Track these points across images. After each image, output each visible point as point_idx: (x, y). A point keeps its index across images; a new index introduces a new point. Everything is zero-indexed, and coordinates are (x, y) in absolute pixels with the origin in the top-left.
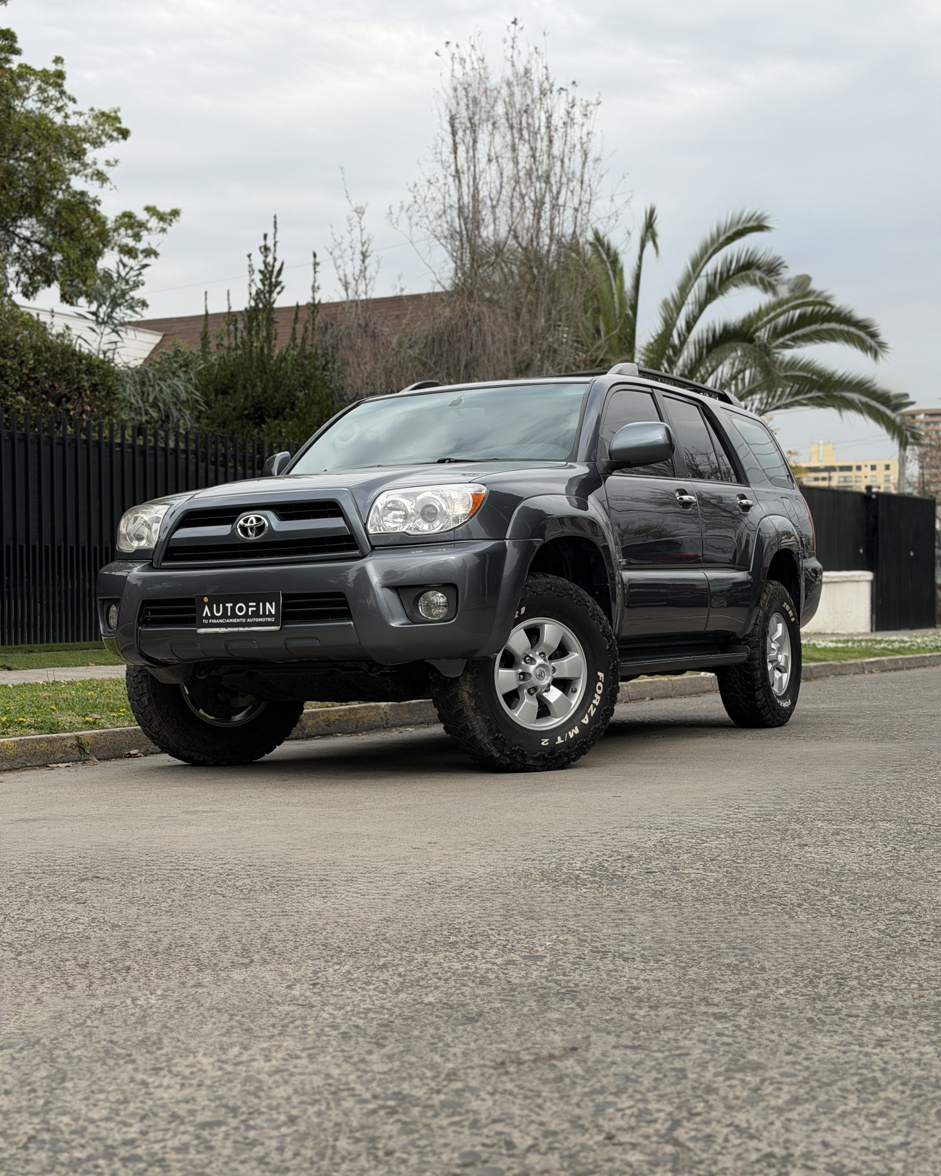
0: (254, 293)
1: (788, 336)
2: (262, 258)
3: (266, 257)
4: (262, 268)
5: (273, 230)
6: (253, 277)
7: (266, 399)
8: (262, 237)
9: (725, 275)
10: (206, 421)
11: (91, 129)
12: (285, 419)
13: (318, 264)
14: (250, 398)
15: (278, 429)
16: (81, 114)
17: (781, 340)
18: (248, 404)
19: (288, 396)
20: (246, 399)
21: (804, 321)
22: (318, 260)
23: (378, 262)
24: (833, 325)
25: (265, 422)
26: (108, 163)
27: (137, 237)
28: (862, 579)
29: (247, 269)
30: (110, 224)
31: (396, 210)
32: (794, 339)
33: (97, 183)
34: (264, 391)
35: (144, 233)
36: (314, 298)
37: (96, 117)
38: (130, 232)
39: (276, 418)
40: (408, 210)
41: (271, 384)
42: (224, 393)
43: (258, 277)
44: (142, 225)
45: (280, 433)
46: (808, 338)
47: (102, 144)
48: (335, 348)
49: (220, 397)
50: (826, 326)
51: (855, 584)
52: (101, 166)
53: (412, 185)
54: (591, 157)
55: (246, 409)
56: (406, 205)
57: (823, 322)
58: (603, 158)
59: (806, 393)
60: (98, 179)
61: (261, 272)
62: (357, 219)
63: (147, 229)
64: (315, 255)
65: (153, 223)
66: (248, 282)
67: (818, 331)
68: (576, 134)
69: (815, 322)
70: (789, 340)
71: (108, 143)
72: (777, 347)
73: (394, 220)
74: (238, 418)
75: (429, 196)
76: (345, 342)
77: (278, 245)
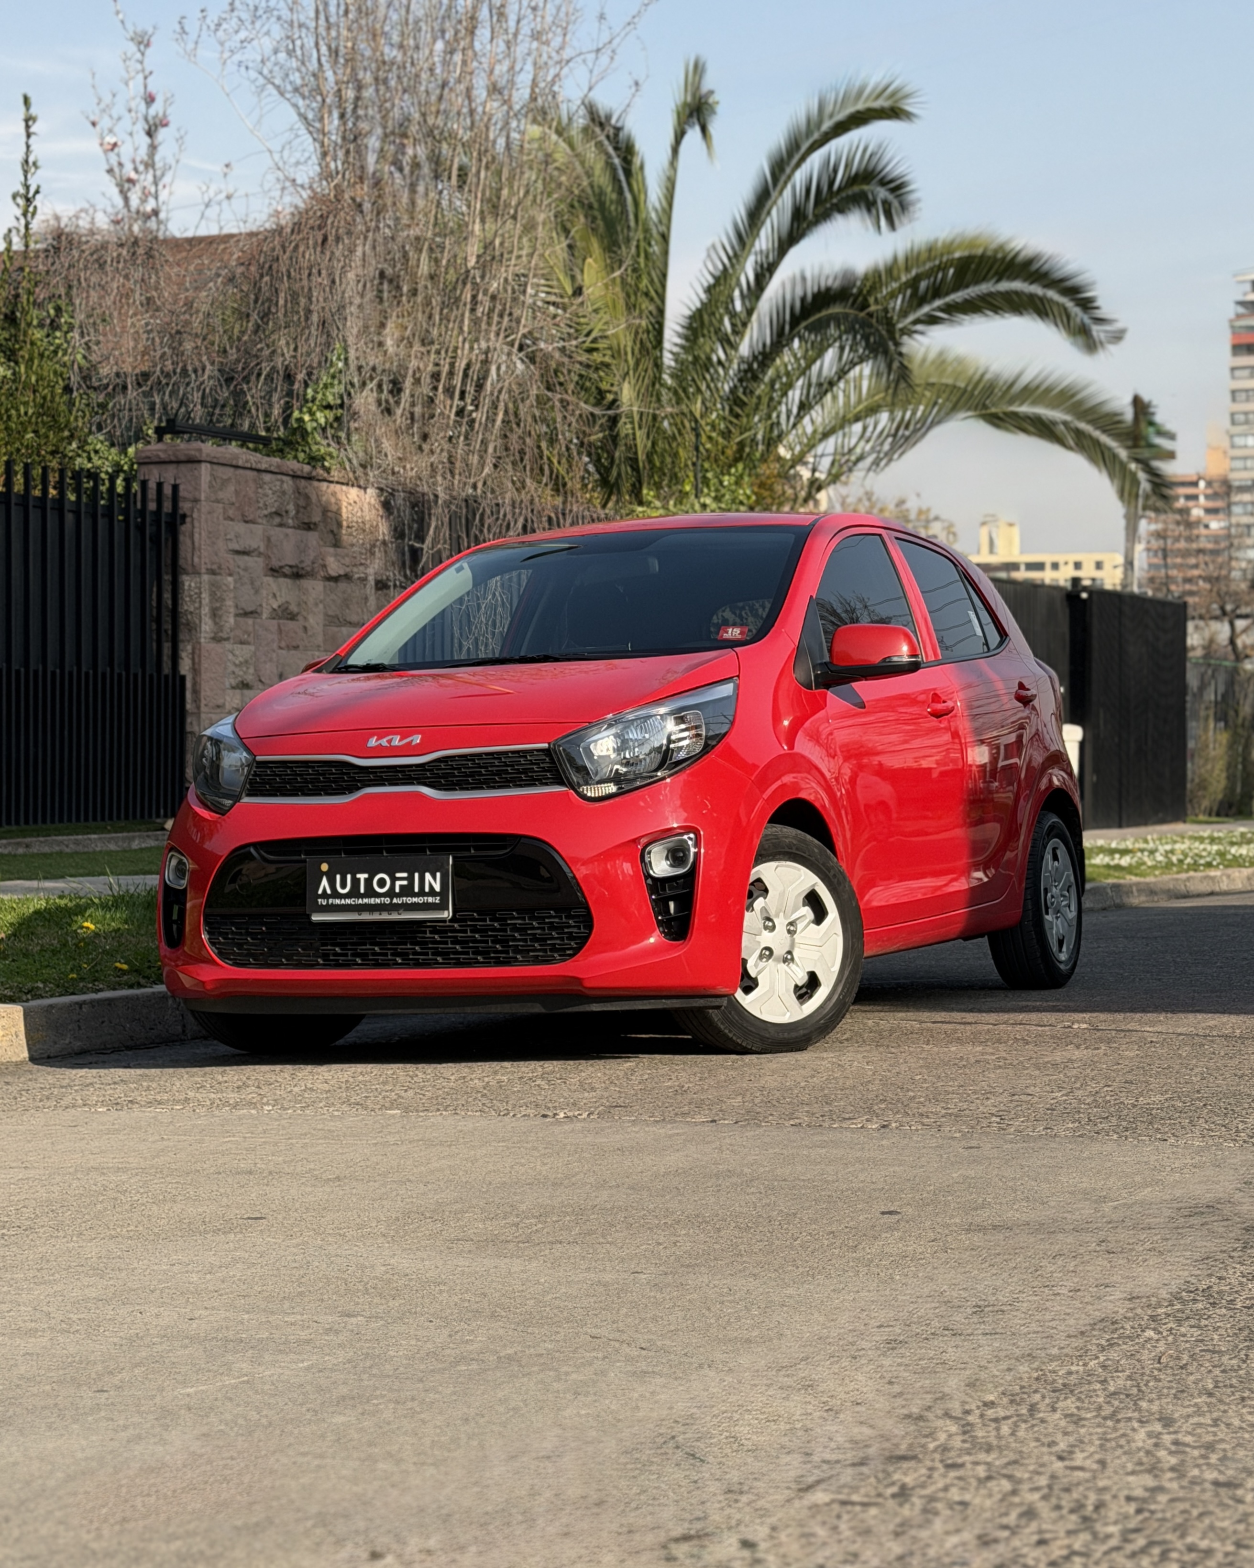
1: (938, 303)
9: (825, 189)
13: (34, 119)
17: (926, 309)
22: (33, 111)
23: (180, 140)
24: (1017, 285)
31: (192, 26)
32: (951, 309)
36: (27, 187)
40: (218, 25)
46: (971, 307)
50: (1005, 286)
56: (212, 18)
57: (999, 281)
62: (138, 56)
64: (26, 101)
67: (991, 294)
69: (984, 279)
70: (940, 309)
72: (917, 322)
73: (190, 46)
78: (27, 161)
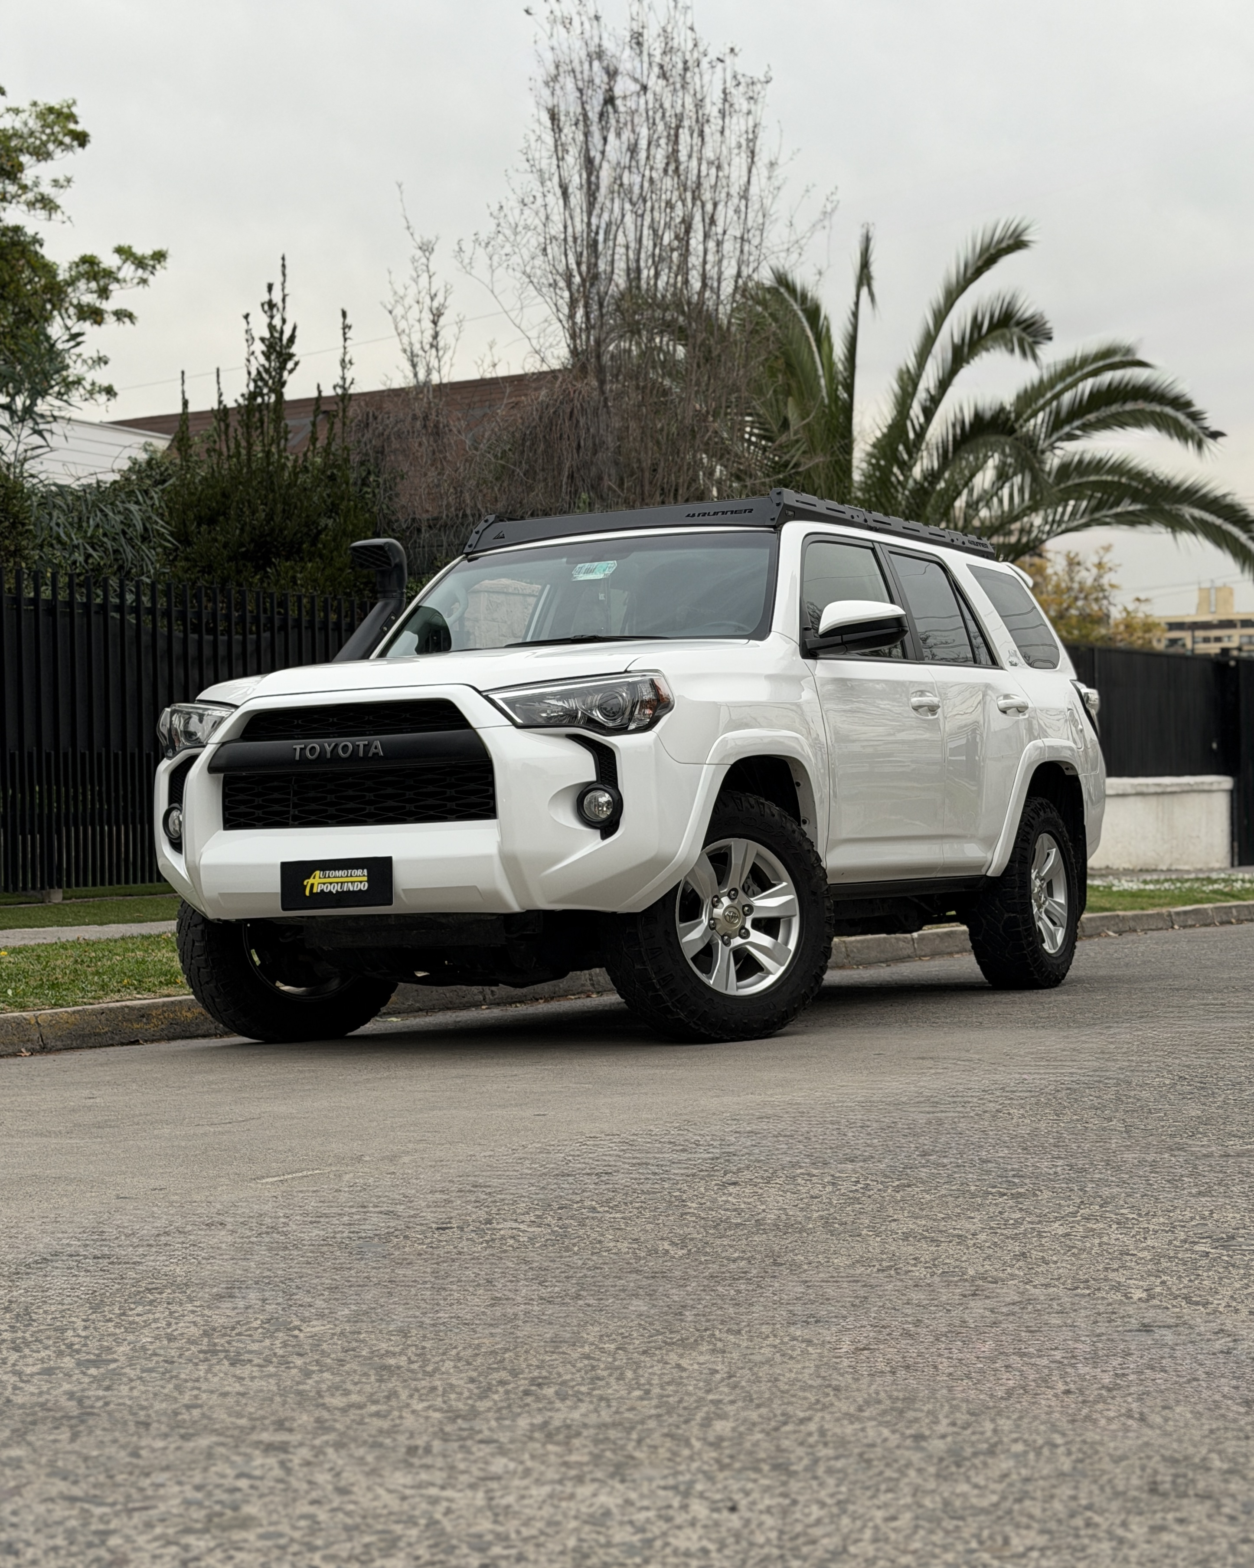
0: (254, 373)
1: (1076, 423)
2: (266, 320)
3: (272, 317)
4: (267, 335)
5: (281, 278)
6: (252, 348)
7: (272, 530)
8: (266, 289)
10: (183, 563)
11: (32, 134)
12: (302, 559)
13: (350, 327)
14: (248, 528)
15: (291, 573)
16: (17, 111)
17: (1067, 429)
18: (246, 538)
19: (307, 525)
20: (242, 530)
21: (1100, 398)
22: (348, 321)
25: (270, 564)
26: (56, 183)
27: (104, 293)
28: (1215, 787)
29: (244, 336)
30: (63, 275)
31: (468, 246)
33: (42, 214)
34: (270, 517)
35: (113, 286)
36: (344, 379)
37: (41, 116)
38: (93, 285)
39: (287, 559)
40: (488, 244)
41: (280, 507)
42: (212, 521)
43: (259, 347)
44: (109, 274)
45: (294, 580)
47: (48, 156)
48: (380, 452)
49: (204, 528)
51: (1204, 796)
52: (46, 189)
53: (495, 208)
54: (762, 160)
55: (242, 545)
56: (483, 237)
58: (780, 161)
59: (1111, 507)
60: (44, 208)
61: (263, 340)
62: (424, 260)
63: (118, 280)
64: (344, 314)
65: (128, 271)
66: (245, 355)
68: (737, 126)
70: (1078, 428)
71: (58, 153)
73: (467, 261)
74: (230, 559)
75: (522, 223)
76: (395, 444)
77: (288, 299)
78: (343, 361)
